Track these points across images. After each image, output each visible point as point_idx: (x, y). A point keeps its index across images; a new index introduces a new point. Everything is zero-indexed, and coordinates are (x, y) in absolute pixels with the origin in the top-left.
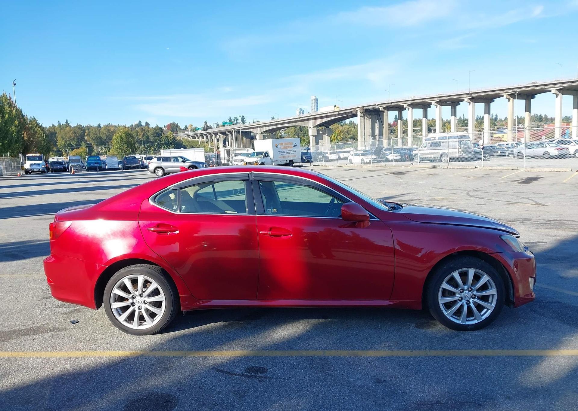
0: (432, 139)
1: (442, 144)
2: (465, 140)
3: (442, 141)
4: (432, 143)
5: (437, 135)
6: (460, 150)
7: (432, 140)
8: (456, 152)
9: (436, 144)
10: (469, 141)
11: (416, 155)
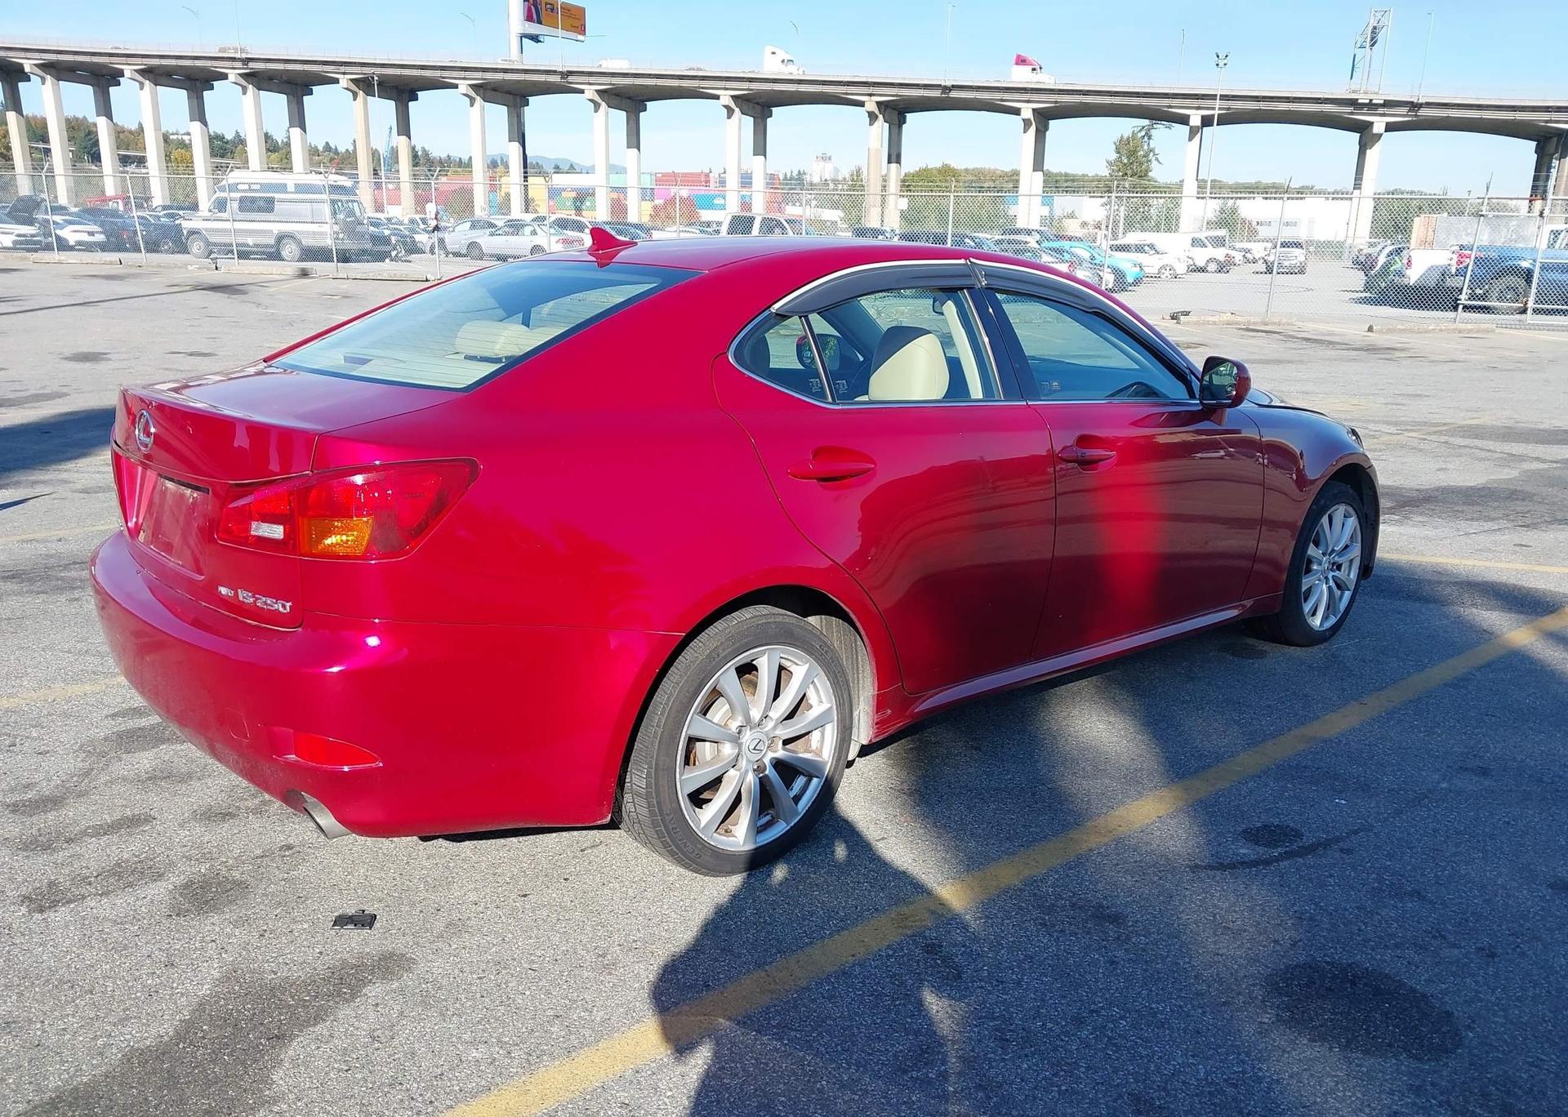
0: (240, 187)
1: (277, 206)
2: (344, 198)
3: (277, 196)
4: (242, 200)
5: (253, 174)
6: (336, 228)
7: (243, 191)
8: (324, 232)
9: (259, 204)
10: (355, 204)
11: (192, 232)
